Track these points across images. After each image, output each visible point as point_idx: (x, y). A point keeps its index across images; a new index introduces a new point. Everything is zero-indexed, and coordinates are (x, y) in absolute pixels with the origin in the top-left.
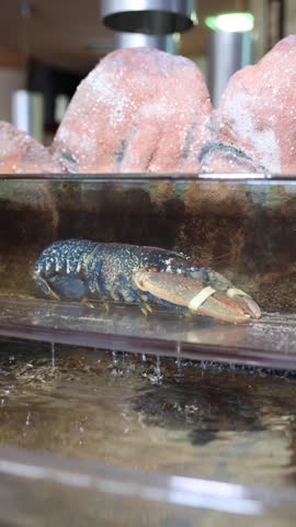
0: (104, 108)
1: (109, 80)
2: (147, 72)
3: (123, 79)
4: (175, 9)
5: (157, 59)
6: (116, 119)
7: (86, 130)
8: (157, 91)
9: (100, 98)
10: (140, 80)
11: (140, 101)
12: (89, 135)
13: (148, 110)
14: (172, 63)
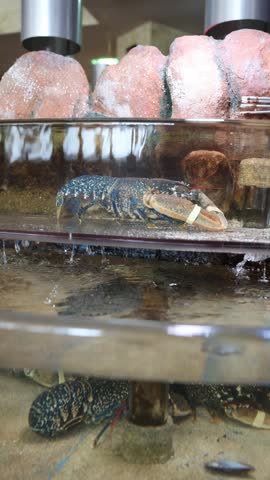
0: (20, 90)
1: (22, 72)
2: (47, 67)
3: (31, 71)
4: (68, 38)
5: (54, 58)
6: (28, 97)
7: (8, 105)
8: (54, 79)
9: (17, 84)
10: (43, 72)
11: (42, 85)
12: (10, 108)
13: (47, 91)
14: (64, 61)
